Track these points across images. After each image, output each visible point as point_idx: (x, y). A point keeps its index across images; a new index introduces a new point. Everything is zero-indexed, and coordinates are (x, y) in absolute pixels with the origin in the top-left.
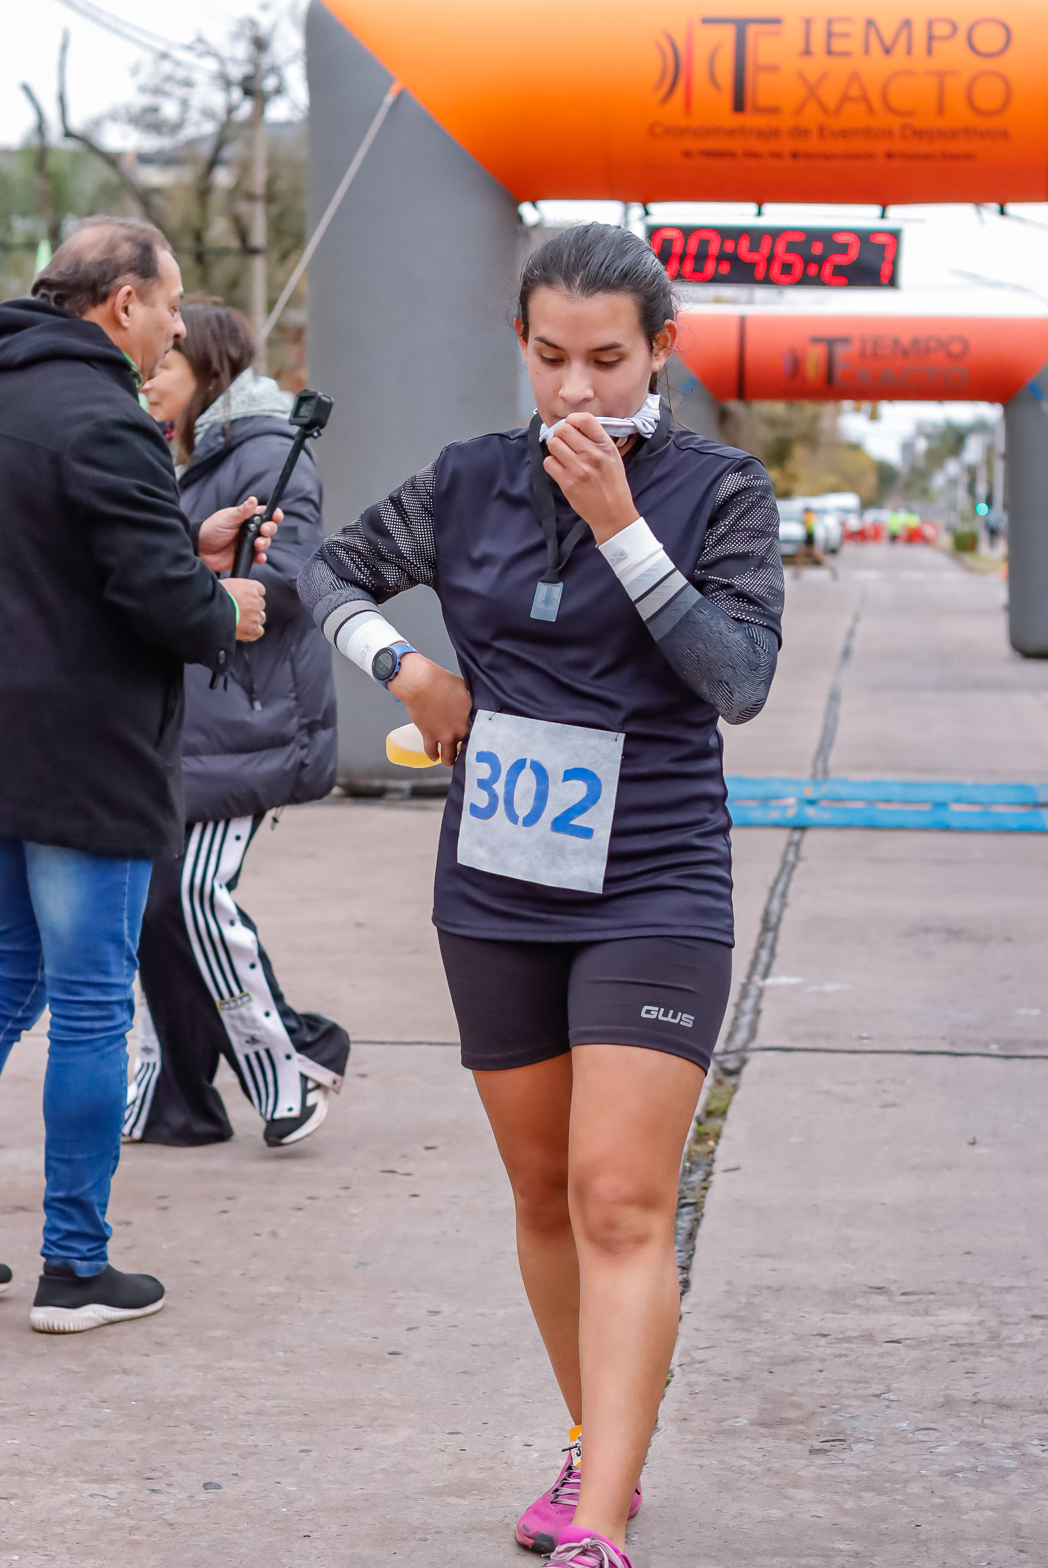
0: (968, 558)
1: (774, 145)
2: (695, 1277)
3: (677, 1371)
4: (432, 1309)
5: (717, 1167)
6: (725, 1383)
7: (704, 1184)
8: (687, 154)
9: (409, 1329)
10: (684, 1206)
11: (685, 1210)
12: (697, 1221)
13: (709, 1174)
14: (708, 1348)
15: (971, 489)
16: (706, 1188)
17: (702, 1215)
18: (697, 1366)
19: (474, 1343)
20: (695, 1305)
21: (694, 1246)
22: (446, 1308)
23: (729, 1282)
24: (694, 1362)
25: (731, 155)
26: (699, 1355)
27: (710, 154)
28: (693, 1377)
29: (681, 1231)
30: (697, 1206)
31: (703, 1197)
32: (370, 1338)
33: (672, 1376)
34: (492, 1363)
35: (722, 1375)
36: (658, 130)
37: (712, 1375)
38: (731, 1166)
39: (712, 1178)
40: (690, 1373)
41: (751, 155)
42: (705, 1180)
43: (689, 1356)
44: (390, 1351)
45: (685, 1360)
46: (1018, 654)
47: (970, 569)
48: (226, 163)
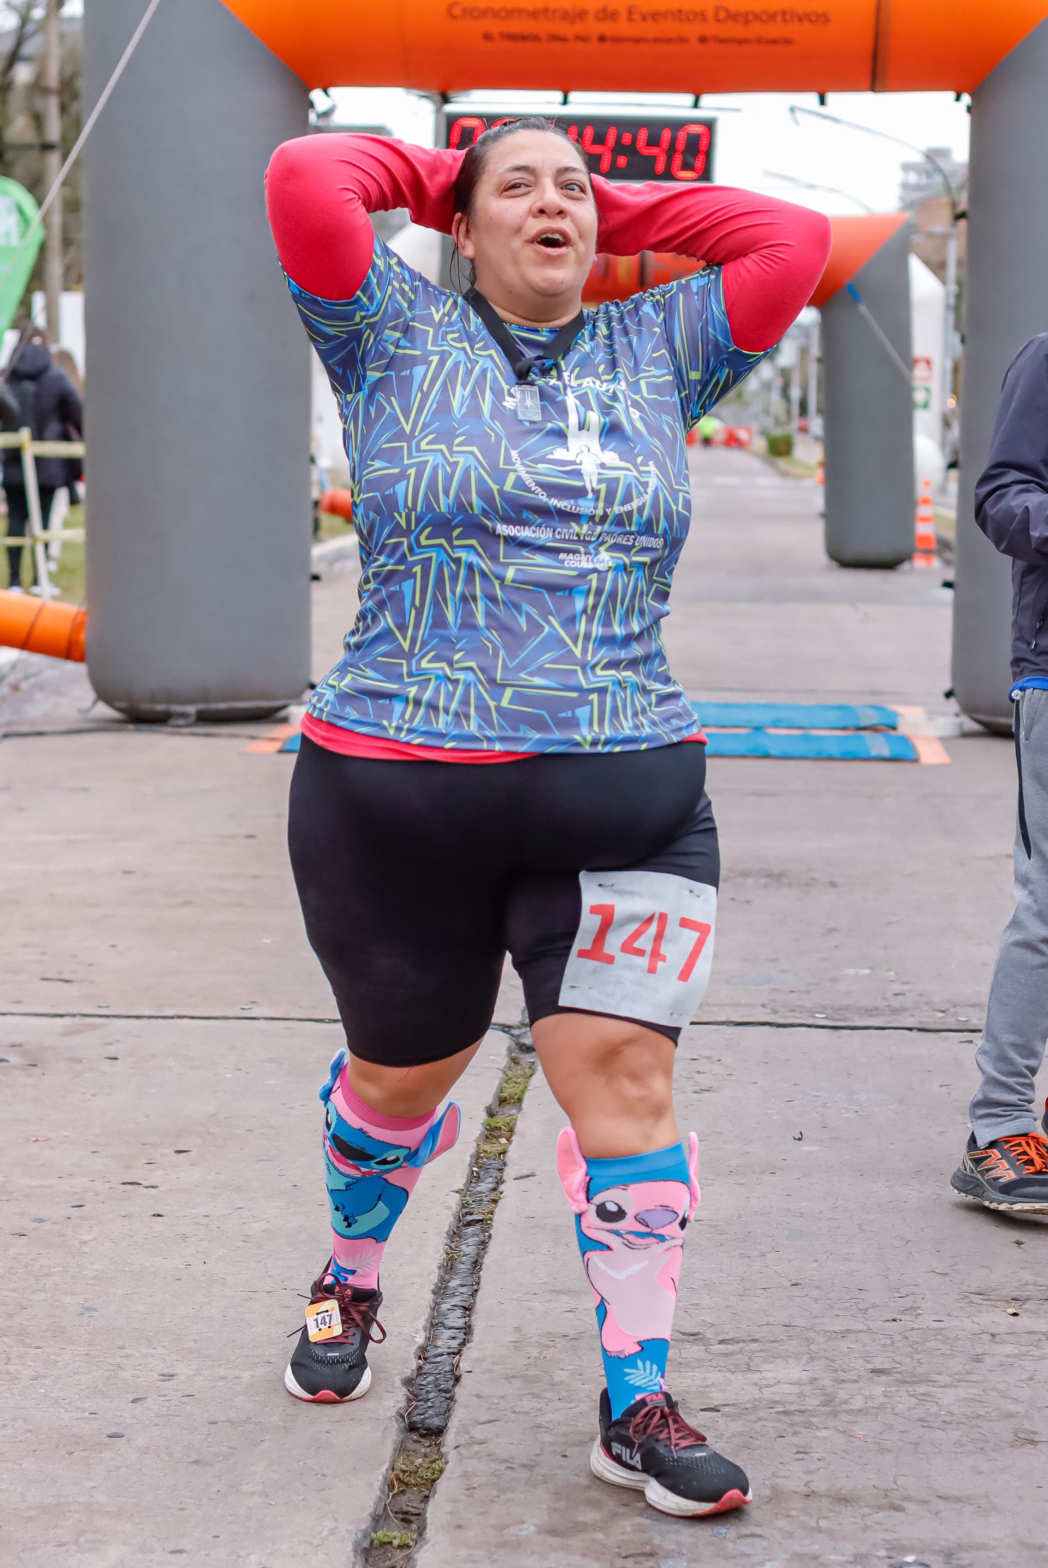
0: (782, 462)
1: (579, 28)
2: (478, 1322)
3: (452, 1455)
4: (166, 1371)
5: (509, 1173)
6: (508, 1472)
7: (493, 1196)
8: (487, 37)
9: (134, 1401)
10: (469, 1224)
11: (471, 1229)
12: (483, 1244)
13: (500, 1182)
14: (490, 1422)
15: (785, 392)
16: (495, 1201)
17: (490, 1237)
18: (477, 1448)
19: (212, 1419)
20: (477, 1361)
21: (479, 1278)
22: (182, 1370)
23: (517, 1329)
24: (474, 1443)
25: (536, 38)
26: (479, 1433)
27: (511, 37)
28: (472, 1465)
29: (464, 1259)
30: (484, 1223)
31: (492, 1213)
32: (87, 1414)
33: (447, 1463)
34: (231, 1448)
35: (506, 1461)
36: (457, 11)
37: (493, 1461)
38: (525, 1172)
39: (502, 1188)
40: (467, 1458)
41: (555, 38)
42: (494, 1189)
43: (467, 1433)
44: (110, 1432)
45: (464, 1439)
46: (834, 564)
47: (785, 474)
48: (28, 59)
